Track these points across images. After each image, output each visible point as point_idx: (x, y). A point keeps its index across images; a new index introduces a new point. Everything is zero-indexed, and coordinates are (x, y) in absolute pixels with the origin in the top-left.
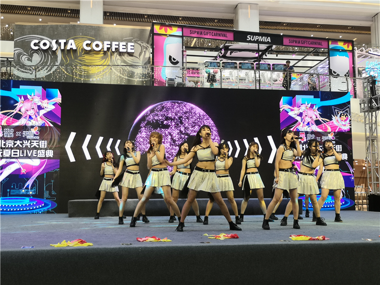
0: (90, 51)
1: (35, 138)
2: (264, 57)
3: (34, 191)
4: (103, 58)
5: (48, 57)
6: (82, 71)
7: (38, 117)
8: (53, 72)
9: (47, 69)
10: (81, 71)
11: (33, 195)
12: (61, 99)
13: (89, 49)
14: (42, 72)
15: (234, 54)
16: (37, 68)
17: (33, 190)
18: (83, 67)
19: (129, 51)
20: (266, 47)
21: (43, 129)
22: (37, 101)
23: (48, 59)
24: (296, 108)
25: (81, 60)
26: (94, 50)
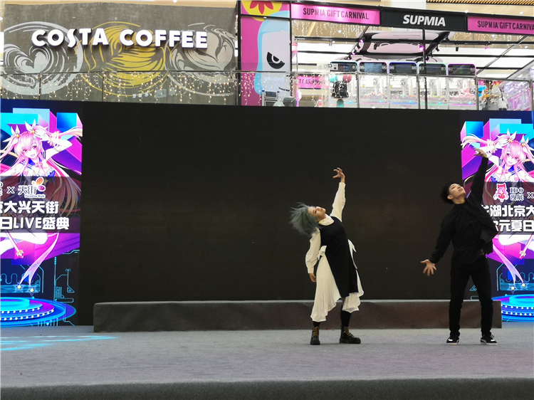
0: (132, 47)
1: (38, 196)
2: (435, 52)
3: (37, 288)
4: (153, 59)
5: (61, 58)
6: (118, 81)
7: (44, 162)
8: (70, 84)
9: (59, 79)
10: (116, 82)
11: (35, 295)
12: (81, 130)
13: (129, 43)
14: (50, 83)
15: (382, 49)
16: (42, 78)
17: (35, 286)
18: (120, 75)
19: (199, 45)
20: (437, 36)
21: (51, 181)
22: (42, 133)
23: (60, 63)
24: (489, 142)
25: (116, 63)
26: (138, 45)
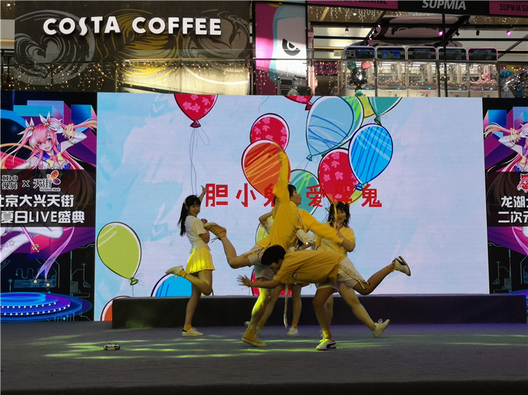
0: (145, 35)
1: (53, 190)
2: (455, 36)
3: (53, 283)
4: (166, 47)
5: (72, 47)
7: (59, 155)
8: (82, 74)
9: (70, 69)
11: (51, 289)
13: (142, 31)
14: (62, 73)
15: (399, 33)
16: (53, 68)
17: (51, 281)
19: (213, 32)
20: (457, 20)
21: (66, 175)
22: (57, 126)
23: (72, 52)
24: (513, 131)
25: (129, 52)
26: (151, 33)
